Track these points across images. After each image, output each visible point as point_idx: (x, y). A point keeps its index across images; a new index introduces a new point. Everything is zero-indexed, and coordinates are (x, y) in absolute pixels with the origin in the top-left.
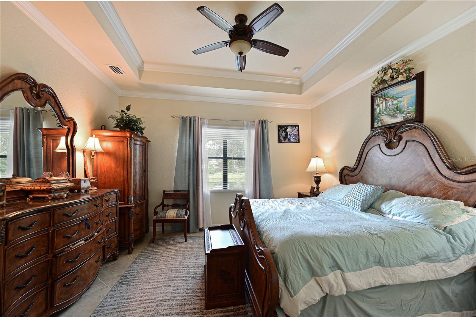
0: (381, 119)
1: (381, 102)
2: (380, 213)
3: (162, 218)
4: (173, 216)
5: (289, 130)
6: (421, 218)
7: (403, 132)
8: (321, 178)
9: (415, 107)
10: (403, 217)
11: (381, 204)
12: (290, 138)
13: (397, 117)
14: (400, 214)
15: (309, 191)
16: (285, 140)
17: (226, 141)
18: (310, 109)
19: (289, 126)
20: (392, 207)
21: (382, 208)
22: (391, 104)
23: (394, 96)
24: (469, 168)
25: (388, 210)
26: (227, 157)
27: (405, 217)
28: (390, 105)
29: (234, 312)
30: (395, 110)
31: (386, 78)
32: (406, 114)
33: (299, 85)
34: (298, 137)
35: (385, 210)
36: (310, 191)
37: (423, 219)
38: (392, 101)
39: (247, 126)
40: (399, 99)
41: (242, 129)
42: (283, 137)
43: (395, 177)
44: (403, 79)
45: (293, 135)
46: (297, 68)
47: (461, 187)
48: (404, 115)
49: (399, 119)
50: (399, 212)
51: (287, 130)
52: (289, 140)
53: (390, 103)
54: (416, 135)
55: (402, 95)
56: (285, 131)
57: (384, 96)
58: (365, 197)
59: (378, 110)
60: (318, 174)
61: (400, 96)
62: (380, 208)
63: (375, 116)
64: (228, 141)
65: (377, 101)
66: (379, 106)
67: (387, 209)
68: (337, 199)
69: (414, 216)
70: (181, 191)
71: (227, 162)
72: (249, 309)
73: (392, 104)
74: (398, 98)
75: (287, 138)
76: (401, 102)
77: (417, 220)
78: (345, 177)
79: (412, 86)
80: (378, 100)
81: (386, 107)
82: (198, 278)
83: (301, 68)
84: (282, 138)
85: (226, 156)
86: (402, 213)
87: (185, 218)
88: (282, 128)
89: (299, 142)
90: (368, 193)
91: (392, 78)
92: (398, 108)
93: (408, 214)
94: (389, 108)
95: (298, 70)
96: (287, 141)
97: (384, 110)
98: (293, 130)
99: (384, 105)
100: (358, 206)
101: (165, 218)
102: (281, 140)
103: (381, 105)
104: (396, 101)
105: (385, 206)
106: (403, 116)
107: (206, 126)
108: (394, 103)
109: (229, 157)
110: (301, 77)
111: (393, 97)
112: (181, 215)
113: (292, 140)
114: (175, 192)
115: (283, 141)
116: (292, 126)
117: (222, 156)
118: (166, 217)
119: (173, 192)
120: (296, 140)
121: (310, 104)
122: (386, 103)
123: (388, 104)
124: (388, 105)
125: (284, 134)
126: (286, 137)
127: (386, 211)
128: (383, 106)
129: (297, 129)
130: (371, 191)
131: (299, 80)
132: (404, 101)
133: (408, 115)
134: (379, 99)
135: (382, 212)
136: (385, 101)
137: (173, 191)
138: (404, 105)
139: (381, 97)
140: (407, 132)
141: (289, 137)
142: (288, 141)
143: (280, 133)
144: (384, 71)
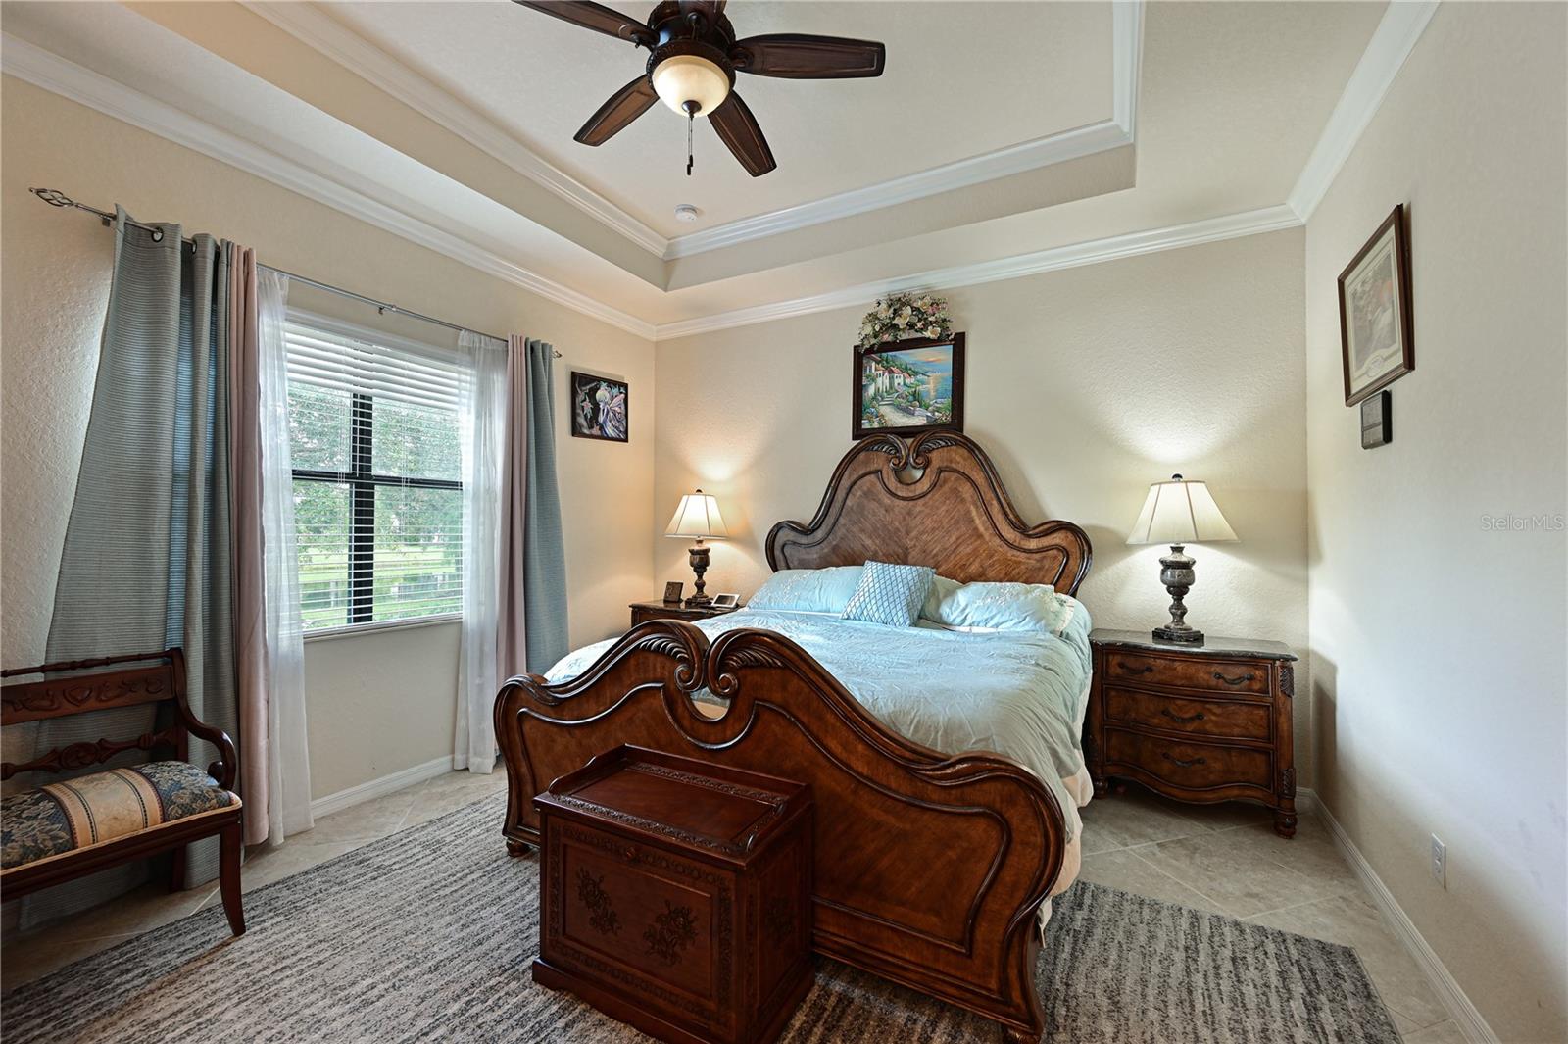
0: (878, 412)
1: (878, 372)
2: (941, 624)
3: (39, 855)
4: (139, 816)
5: (602, 394)
6: (1029, 622)
7: (934, 449)
8: (709, 554)
9: (950, 400)
10: (992, 627)
11: (938, 606)
12: (604, 422)
13: (913, 414)
14: (986, 622)
15: (663, 598)
16: (591, 427)
17: (370, 399)
18: (654, 339)
19: (605, 381)
20: (964, 609)
21: (944, 615)
22: (902, 384)
23: (909, 366)
24: (1045, 527)
25: (958, 616)
26: (374, 473)
27: (997, 626)
28: (899, 384)
29: (821, 1023)
30: (911, 398)
31: (900, 322)
32: (933, 412)
33: (662, 259)
34: (624, 422)
35: (951, 617)
36: (666, 597)
37: (1034, 622)
38: (904, 378)
39: (471, 351)
40: (920, 377)
41: (452, 362)
42: (586, 416)
43: (915, 546)
44: (932, 337)
45: (611, 414)
46: (693, 210)
47: (1031, 561)
48: (929, 414)
49: (918, 420)
50: (985, 616)
51: (599, 395)
52: (602, 428)
53: (899, 380)
54: (958, 458)
55: (927, 369)
56: (592, 394)
57: (887, 362)
58: (907, 593)
59: (871, 391)
60: (700, 542)
61: (921, 371)
62: (941, 615)
63: (864, 403)
64: (376, 403)
65: (871, 369)
66: (874, 380)
67: (955, 614)
68: (819, 608)
69: (1016, 620)
70: (107, 661)
71: (372, 495)
72: (838, 987)
73: (904, 384)
74: (916, 373)
75: (597, 421)
76: (923, 384)
77: (1024, 626)
78: (785, 550)
79: (944, 355)
80: (872, 367)
81: (891, 388)
82: (561, 1023)
83: (702, 212)
84: (582, 420)
85: (369, 469)
86: (992, 618)
87: (230, 802)
88: (586, 385)
89: (626, 440)
90: (911, 583)
91: (911, 326)
92: (916, 396)
93: (1004, 619)
94: (897, 392)
95: (692, 215)
96: (596, 431)
97: (885, 394)
98: (612, 399)
99: (887, 382)
100: (901, 615)
101: (74, 847)
102: (581, 426)
103: (879, 381)
104: (913, 380)
105: (950, 608)
106: (927, 416)
107: (281, 308)
108: (908, 381)
109: (383, 473)
110: (675, 238)
111: (906, 368)
112: (195, 797)
113: (610, 431)
114: (52, 676)
115: (586, 431)
116: (611, 383)
117: (346, 469)
118: (80, 838)
119: (39, 678)
120: (621, 432)
121: (658, 325)
122: (891, 379)
123: (896, 382)
124: (896, 384)
125: (588, 406)
126: (593, 420)
127: (954, 619)
128: (883, 382)
129: (623, 396)
130: (917, 579)
131: (667, 242)
132: (928, 384)
133: (936, 413)
134: (874, 364)
135: (946, 624)
136: (889, 373)
137: (42, 669)
138: (928, 392)
139: (880, 361)
140: (940, 450)
141: (601, 418)
142: (599, 433)
143: (579, 399)
144: (897, 304)
